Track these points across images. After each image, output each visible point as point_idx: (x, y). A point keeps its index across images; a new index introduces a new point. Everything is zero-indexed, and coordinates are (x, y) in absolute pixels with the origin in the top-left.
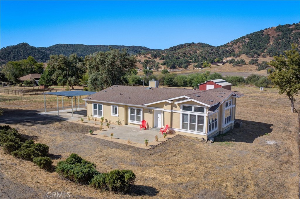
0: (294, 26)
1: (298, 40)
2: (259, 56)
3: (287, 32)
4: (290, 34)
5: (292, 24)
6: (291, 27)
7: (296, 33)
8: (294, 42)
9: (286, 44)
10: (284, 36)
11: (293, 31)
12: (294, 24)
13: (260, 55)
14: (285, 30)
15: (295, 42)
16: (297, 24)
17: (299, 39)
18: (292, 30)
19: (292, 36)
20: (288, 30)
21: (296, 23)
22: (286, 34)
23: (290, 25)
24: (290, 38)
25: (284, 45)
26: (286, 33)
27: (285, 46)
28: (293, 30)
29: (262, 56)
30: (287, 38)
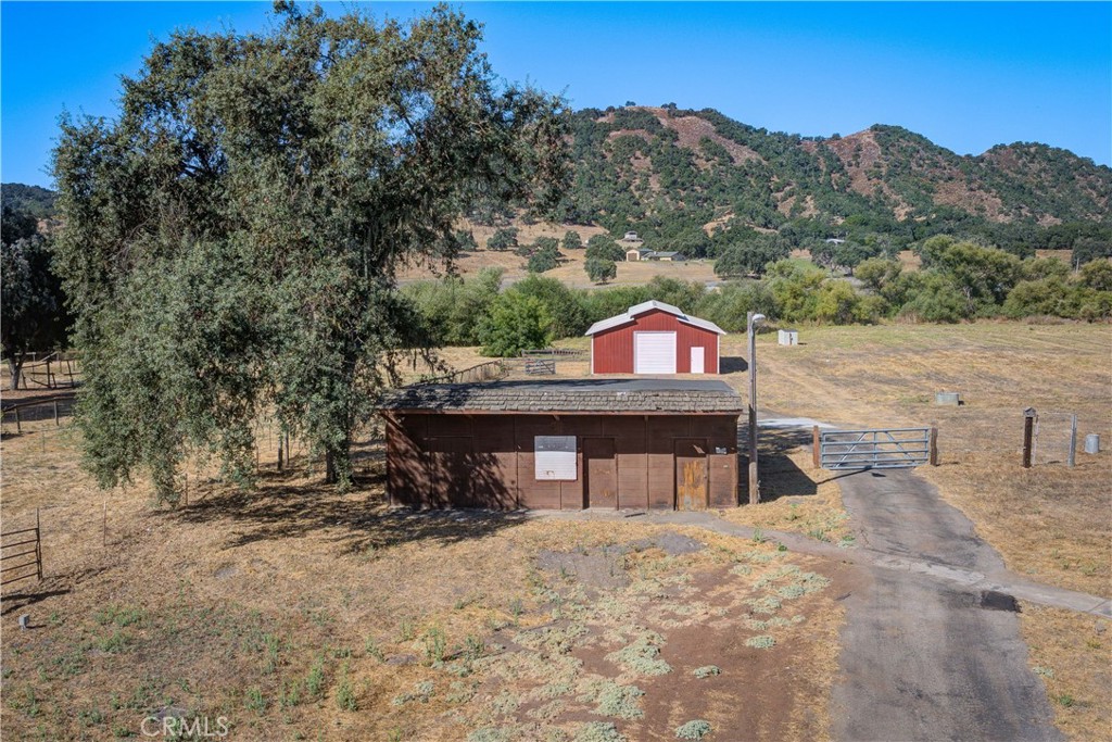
0: (610, 114)
1: (632, 165)
2: (511, 221)
3: (591, 138)
4: (602, 142)
5: (603, 109)
6: (601, 120)
7: (623, 139)
8: (619, 170)
9: (593, 177)
10: (585, 148)
11: (613, 134)
12: (611, 109)
13: (513, 217)
14: (584, 131)
15: (622, 169)
16: (622, 109)
17: (632, 160)
18: (607, 129)
19: (611, 151)
20: (593, 128)
21: (616, 107)
22: (590, 142)
23: (598, 114)
24: (604, 157)
25: (586, 181)
26: (589, 140)
27: (590, 185)
28: (610, 131)
29: (522, 218)
30: (594, 154)
